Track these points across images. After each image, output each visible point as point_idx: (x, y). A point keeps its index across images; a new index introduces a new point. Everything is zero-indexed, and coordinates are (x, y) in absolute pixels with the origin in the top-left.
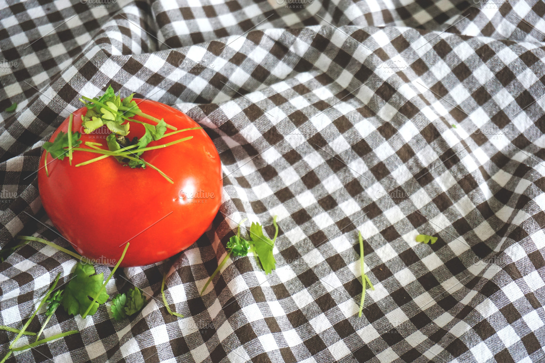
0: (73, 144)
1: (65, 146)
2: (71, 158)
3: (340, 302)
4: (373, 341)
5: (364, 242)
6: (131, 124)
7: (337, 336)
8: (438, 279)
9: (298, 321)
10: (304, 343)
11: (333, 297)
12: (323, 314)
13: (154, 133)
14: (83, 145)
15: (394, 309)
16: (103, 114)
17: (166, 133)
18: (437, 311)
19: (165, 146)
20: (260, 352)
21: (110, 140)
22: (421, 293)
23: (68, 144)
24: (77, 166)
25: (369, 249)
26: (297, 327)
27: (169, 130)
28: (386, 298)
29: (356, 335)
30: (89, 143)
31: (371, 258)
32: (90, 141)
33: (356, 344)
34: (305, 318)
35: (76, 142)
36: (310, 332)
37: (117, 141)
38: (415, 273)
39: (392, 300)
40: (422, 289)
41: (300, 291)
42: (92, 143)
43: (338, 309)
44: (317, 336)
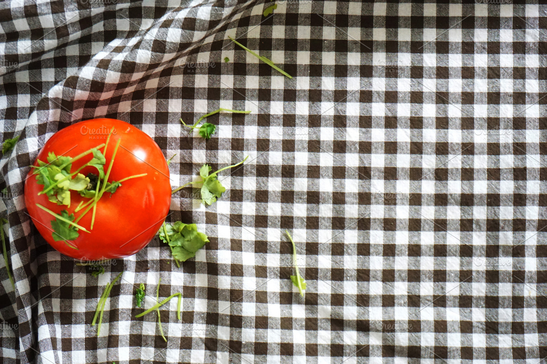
0: (70, 220)
1: (67, 226)
2: (84, 229)
3: (270, 86)
4: (310, 84)
5: (237, 40)
6: (81, 172)
7: (292, 103)
8: (294, 12)
9: (266, 121)
10: (284, 126)
11: (263, 88)
12: (271, 102)
13: (99, 162)
14: (77, 214)
15: (296, 55)
16: (63, 187)
17: (102, 153)
18: (316, 31)
19: (113, 161)
20: (280, 169)
21: (84, 194)
22: (297, 30)
23: (68, 223)
24: (92, 228)
25: (244, 41)
26: (269, 124)
27: (102, 150)
28: (285, 55)
29: (299, 91)
30: (78, 209)
31: (250, 44)
32: (76, 207)
33: (305, 95)
34: (266, 115)
35: (70, 218)
36: (278, 118)
37: (89, 190)
38: (280, 23)
39: (289, 52)
40: (294, 27)
41: (244, 106)
42: (78, 207)
43: (274, 90)
44: (284, 115)
